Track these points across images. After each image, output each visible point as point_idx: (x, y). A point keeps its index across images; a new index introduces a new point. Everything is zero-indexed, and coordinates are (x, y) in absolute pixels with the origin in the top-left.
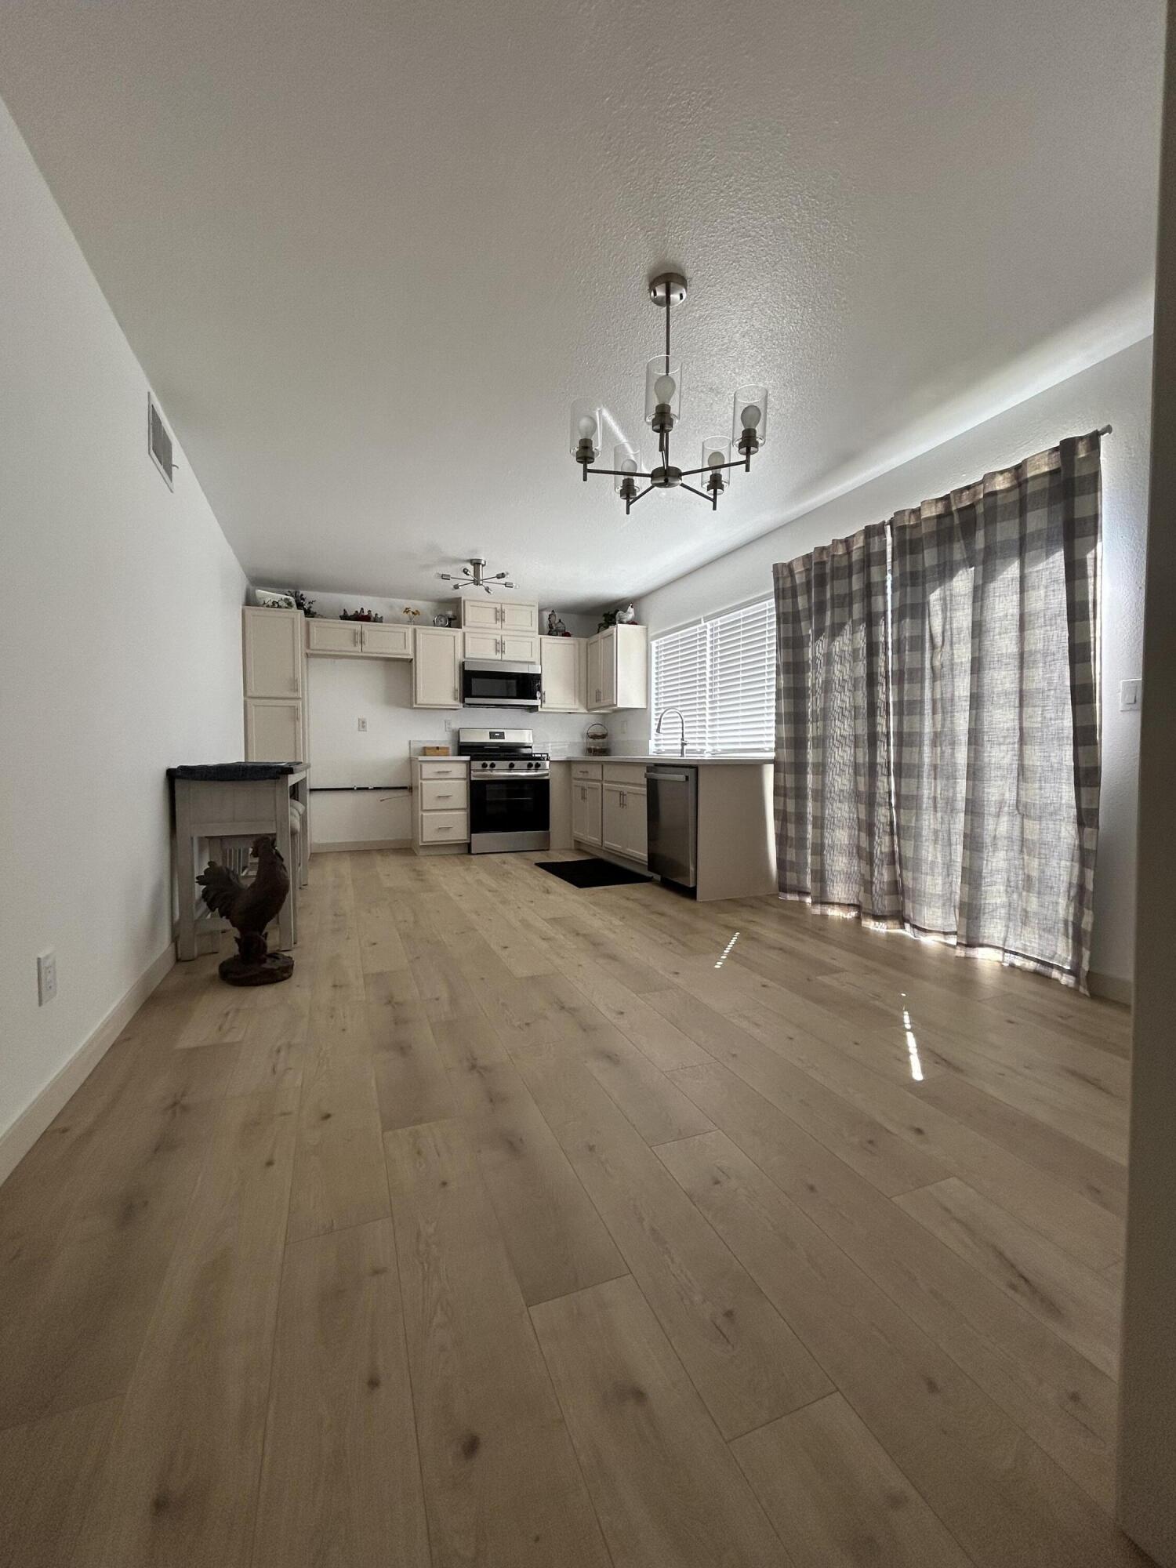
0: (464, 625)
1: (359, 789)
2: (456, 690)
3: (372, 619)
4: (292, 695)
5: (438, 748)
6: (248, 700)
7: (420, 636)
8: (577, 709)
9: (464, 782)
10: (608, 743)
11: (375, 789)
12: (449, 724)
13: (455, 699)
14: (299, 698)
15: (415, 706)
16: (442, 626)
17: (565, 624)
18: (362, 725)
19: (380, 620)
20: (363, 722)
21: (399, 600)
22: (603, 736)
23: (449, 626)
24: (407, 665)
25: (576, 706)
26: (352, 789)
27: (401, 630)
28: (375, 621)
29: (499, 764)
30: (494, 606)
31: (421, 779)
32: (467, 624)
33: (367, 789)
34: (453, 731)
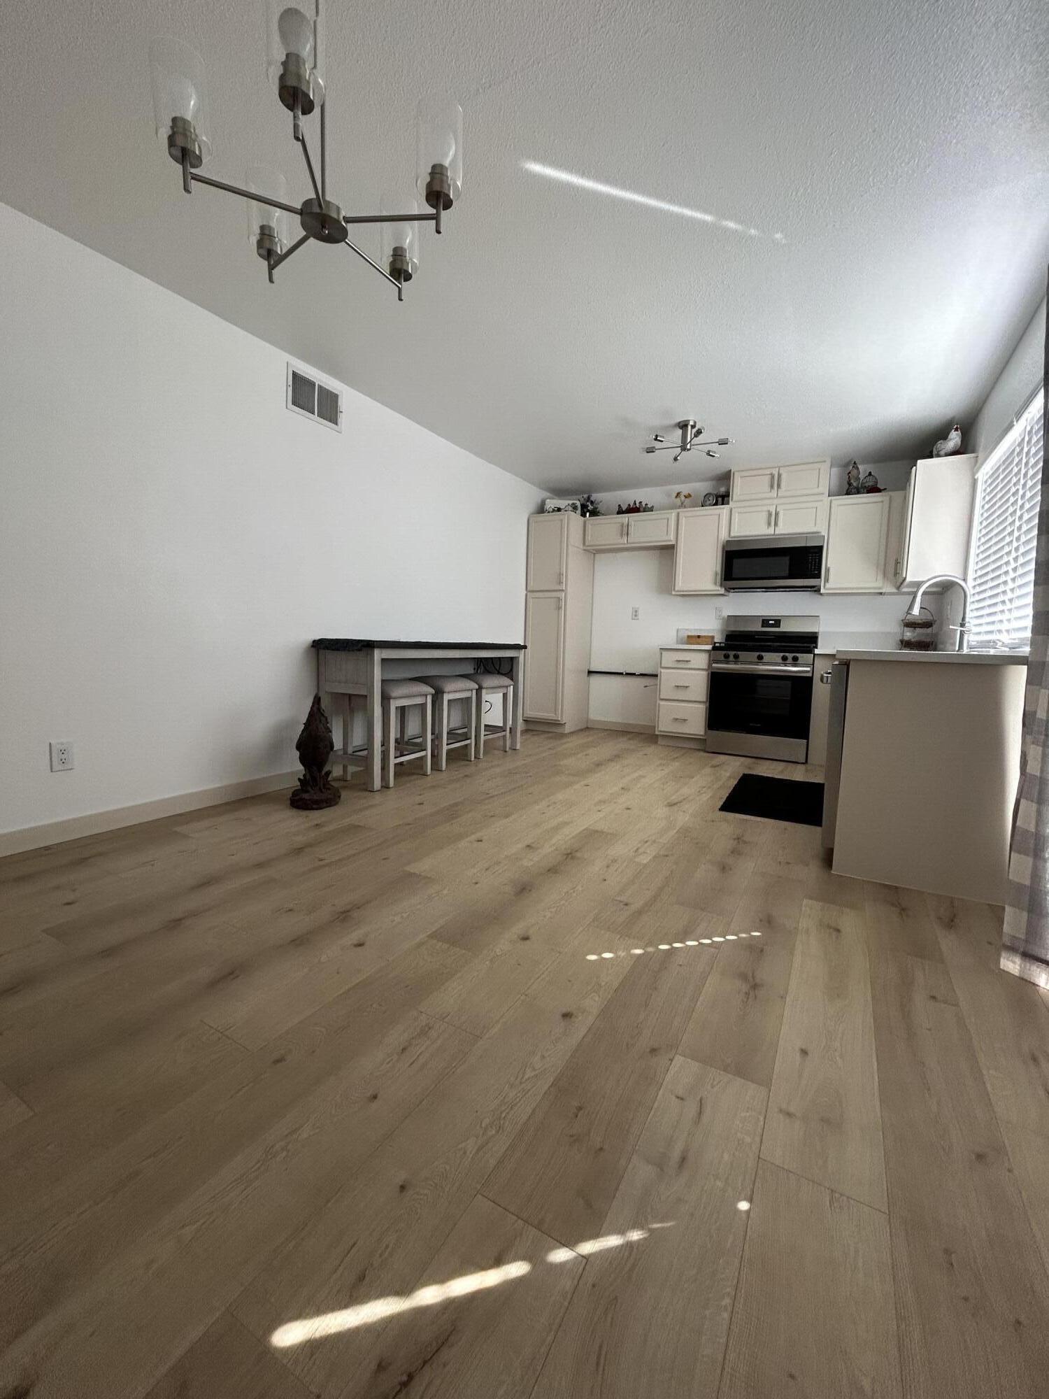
0: (732, 500)
1: (627, 674)
2: (716, 574)
3: (642, 509)
4: (558, 587)
5: (699, 637)
6: (528, 594)
7: (683, 521)
8: (880, 588)
9: (705, 673)
10: (936, 635)
11: (642, 675)
12: (720, 611)
13: (715, 584)
14: (563, 590)
15: (673, 593)
16: (710, 505)
17: (877, 477)
18: (635, 614)
19: (651, 509)
20: (636, 611)
21: (677, 486)
22: (927, 625)
23: (716, 504)
24: (667, 551)
25: (879, 584)
26: (622, 674)
27: (663, 516)
28: (644, 511)
29: (767, 656)
30: (768, 472)
31: (661, 667)
32: (734, 500)
33: (634, 674)
34: (723, 618)
